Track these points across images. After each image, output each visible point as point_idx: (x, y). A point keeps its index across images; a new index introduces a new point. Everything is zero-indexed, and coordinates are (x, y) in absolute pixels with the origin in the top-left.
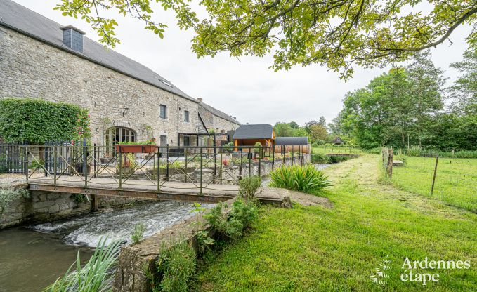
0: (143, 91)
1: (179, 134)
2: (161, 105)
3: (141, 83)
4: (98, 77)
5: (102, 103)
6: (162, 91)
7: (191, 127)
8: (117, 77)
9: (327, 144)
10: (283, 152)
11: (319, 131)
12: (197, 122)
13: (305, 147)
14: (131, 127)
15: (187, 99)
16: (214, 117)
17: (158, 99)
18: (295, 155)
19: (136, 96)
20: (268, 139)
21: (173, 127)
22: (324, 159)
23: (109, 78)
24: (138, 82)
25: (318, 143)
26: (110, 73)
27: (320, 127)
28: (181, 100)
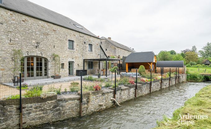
0: (54, 30)
1: (84, 60)
2: (69, 40)
3: (52, 25)
4: (13, 20)
5: (17, 39)
6: (70, 31)
7: (94, 55)
8: (31, 20)
9: (198, 65)
10: (162, 72)
11: (192, 56)
12: (99, 51)
13: (181, 69)
14: (43, 56)
15: (91, 36)
16: (117, 48)
17: (67, 36)
18: (172, 75)
19: (48, 34)
20: (150, 63)
21: (79, 55)
22: (198, 78)
23: (23, 21)
24: (49, 24)
25: (192, 64)
26: (24, 17)
27: (193, 53)
28: (86, 37)
